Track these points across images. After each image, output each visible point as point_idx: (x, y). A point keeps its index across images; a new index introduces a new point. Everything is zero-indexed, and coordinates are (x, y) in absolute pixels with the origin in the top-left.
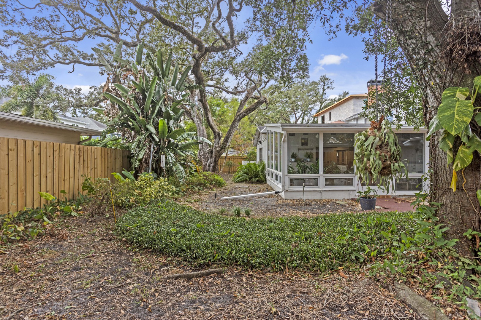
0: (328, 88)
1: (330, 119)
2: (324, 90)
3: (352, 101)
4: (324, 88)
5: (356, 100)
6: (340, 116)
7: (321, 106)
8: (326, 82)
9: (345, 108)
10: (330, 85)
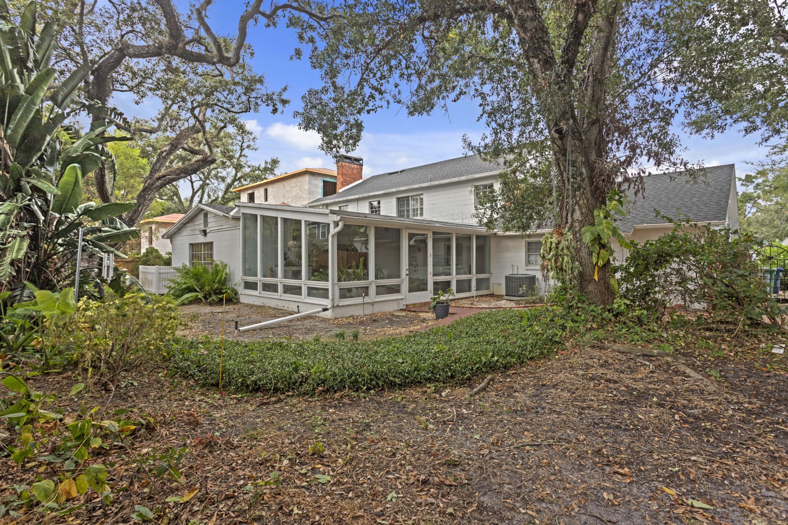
0: (248, 147)
1: (266, 200)
2: (242, 149)
3: (307, 178)
4: (242, 146)
5: (311, 177)
6: (284, 197)
7: (236, 175)
8: (245, 137)
9: (293, 185)
10: (251, 143)
